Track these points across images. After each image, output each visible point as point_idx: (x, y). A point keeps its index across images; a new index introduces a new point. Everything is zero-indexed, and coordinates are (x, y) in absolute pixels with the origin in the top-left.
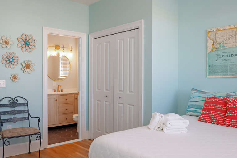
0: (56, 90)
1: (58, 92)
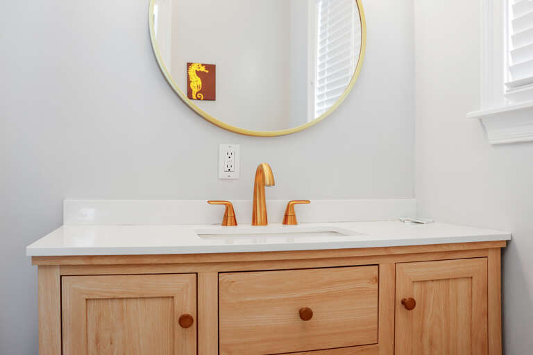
0: (243, 208)
1: (254, 222)
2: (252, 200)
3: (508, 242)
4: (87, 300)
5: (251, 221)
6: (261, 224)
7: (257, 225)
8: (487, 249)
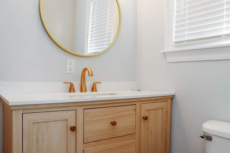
2: (80, 82)
3: (174, 96)
4: (33, 123)
5: (80, 90)
6: (85, 92)
7: (83, 92)
8: (167, 98)
